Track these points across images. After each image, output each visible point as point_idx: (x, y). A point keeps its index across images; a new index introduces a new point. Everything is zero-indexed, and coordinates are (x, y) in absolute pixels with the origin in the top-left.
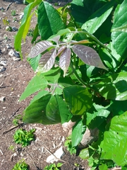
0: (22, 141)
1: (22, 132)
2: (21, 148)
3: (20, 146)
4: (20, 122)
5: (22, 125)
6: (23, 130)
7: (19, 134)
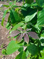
0: (5, 53)
1: (5, 50)
2: (5, 56)
3: (4, 55)
4: (4, 46)
5: (4, 47)
6: (5, 49)
7: (4, 51)
